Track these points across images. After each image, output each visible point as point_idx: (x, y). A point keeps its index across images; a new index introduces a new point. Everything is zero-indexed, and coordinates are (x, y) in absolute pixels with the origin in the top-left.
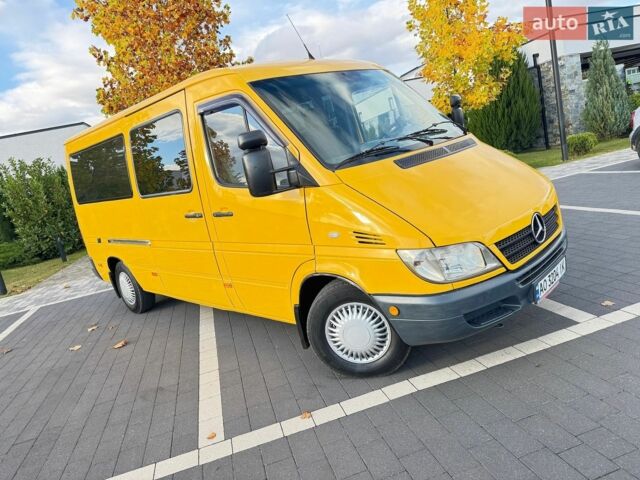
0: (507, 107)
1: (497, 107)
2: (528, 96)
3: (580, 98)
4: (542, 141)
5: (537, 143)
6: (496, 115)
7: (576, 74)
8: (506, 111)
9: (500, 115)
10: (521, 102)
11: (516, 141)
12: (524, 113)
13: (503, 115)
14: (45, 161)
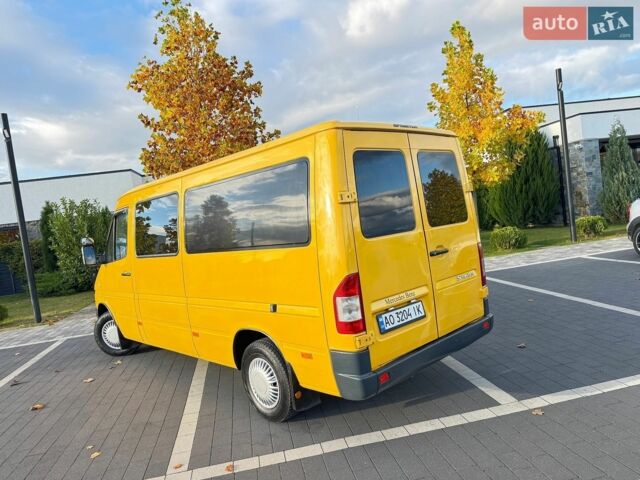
0: (526, 183)
1: (515, 183)
2: (546, 173)
3: (598, 181)
4: (561, 218)
5: (555, 219)
6: (514, 191)
7: (594, 157)
8: (524, 187)
9: (517, 190)
10: (539, 181)
11: (534, 216)
12: (542, 190)
13: (521, 192)
14: (91, 202)
